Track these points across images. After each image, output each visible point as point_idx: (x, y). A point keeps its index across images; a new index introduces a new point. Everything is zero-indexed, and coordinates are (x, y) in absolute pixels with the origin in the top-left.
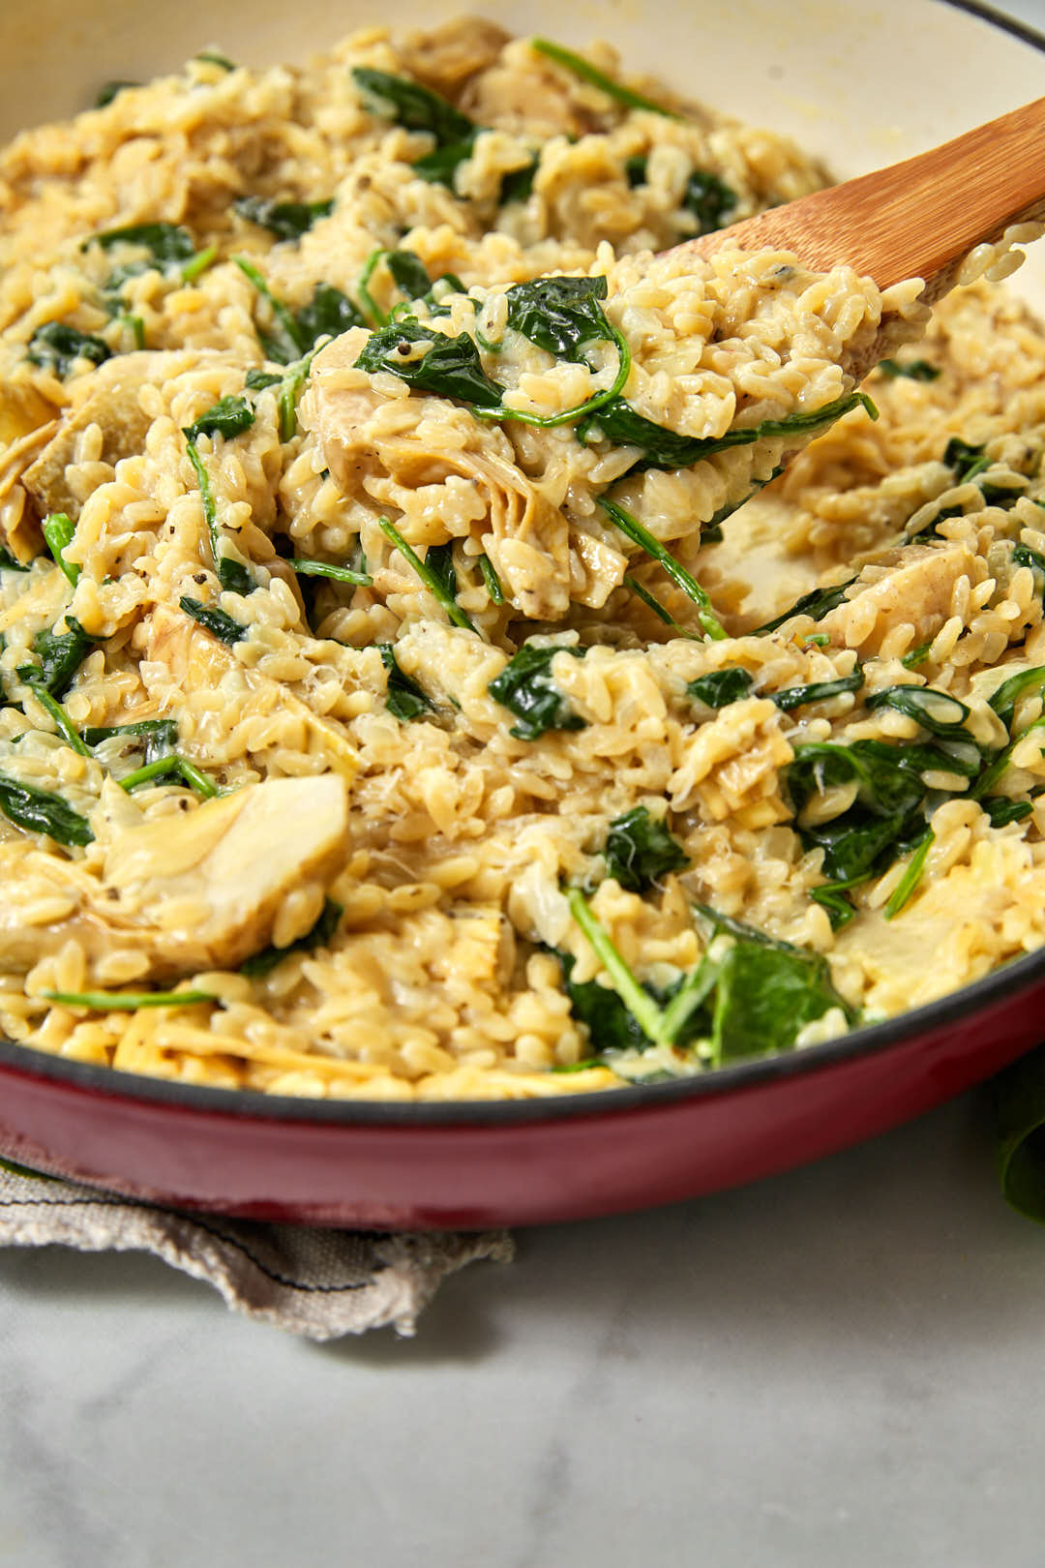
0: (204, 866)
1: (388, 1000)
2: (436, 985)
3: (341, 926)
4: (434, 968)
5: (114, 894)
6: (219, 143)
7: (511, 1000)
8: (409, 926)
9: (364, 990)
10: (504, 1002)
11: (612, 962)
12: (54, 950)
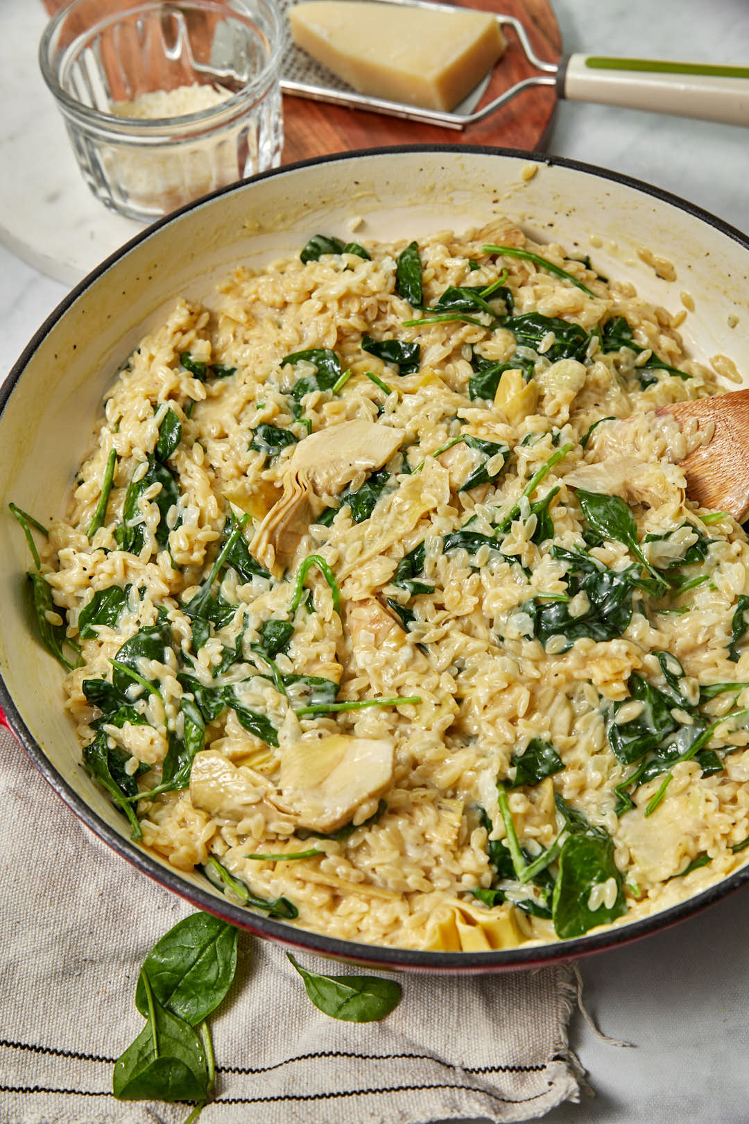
0: (324, 784)
1: (403, 853)
2: (427, 845)
3: (386, 812)
4: (427, 836)
5: (280, 793)
6: (354, 307)
7: (462, 852)
8: (417, 813)
9: (393, 850)
10: (459, 854)
11: (510, 835)
12: (251, 816)
